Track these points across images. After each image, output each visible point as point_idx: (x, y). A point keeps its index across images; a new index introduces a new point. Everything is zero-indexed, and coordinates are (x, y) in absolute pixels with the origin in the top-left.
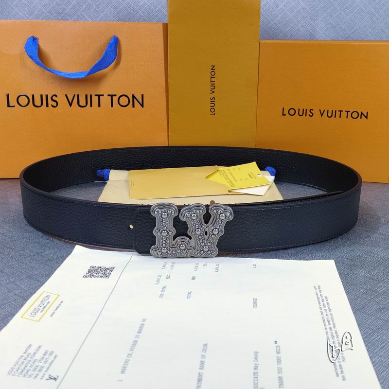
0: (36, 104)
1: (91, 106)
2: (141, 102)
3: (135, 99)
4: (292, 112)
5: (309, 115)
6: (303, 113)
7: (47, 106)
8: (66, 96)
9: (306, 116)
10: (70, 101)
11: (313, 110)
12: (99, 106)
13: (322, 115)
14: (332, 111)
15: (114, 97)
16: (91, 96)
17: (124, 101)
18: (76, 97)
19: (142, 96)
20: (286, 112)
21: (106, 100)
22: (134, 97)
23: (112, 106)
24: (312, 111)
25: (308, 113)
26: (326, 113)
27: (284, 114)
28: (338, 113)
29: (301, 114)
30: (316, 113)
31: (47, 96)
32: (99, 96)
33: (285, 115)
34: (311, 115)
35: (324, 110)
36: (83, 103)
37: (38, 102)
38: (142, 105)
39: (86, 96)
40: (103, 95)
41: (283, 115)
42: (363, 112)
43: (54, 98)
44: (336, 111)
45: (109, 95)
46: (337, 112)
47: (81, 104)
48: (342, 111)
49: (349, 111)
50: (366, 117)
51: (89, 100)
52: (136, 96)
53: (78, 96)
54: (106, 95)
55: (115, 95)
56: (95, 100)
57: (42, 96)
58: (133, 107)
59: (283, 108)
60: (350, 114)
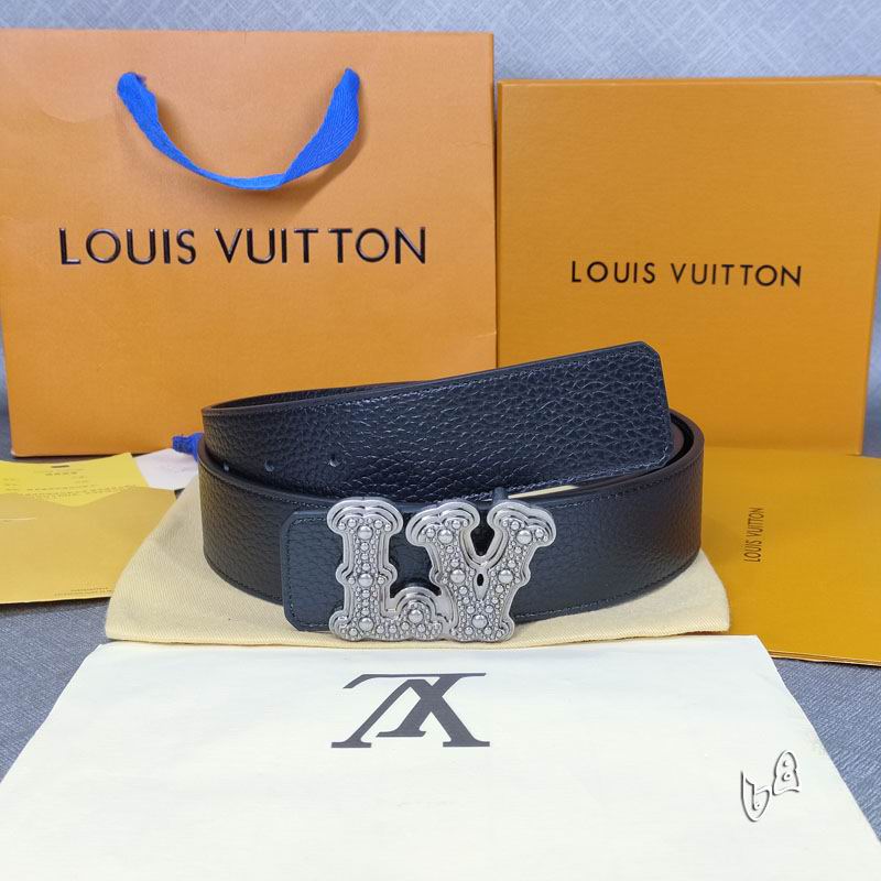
0: (136, 255)
1: (285, 260)
2: (418, 248)
3: (402, 241)
4: (597, 272)
5: (645, 280)
6: (628, 274)
7: (167, 259)
8: (219, 234)
9: (635, 281)
10: (229, 248)
11: (652, 264)
12: (306, 259)
13: (678, 278)
14: (706, 266)
15: (344, 235)
16: (284, 233)
17: (372, 245)
18: (244, 237)
19: (423, 232)
20: (581, 273)
21: (323, 244)
22: (399, 235)
23: (340, 259)
24: (650, 268)
25: (642, 273)
26: (688, 272)
27: (577, 277)
28: (721, 272)
29: (621, 276)
30: (663, 273)
31: (166, 235)
32: (306, 233)
33: (579, 281)
34: (649, 278)
35: (684, 265)
36: (261, 250)
37: (142, 251)
38: (422, 259)
39: (272, 234)
40: (316, 231)
41: (574, 280)
42: (787, 268)
43: (186, 239)
44: (715, 266)
45: (333, 231)
46: (719, 268)
47: (256, 255)
48: (732, 266)
49: (751, 266)
50: (797, 281)
51: (278, 244)
52: (406, 232)
53: (250, 234)
54: (323, 231)
55: (349, 231)
56: (295, 242)
57: (152, 235)
58: (398, 260)
59: (574, 263)
60: (752, 272)
